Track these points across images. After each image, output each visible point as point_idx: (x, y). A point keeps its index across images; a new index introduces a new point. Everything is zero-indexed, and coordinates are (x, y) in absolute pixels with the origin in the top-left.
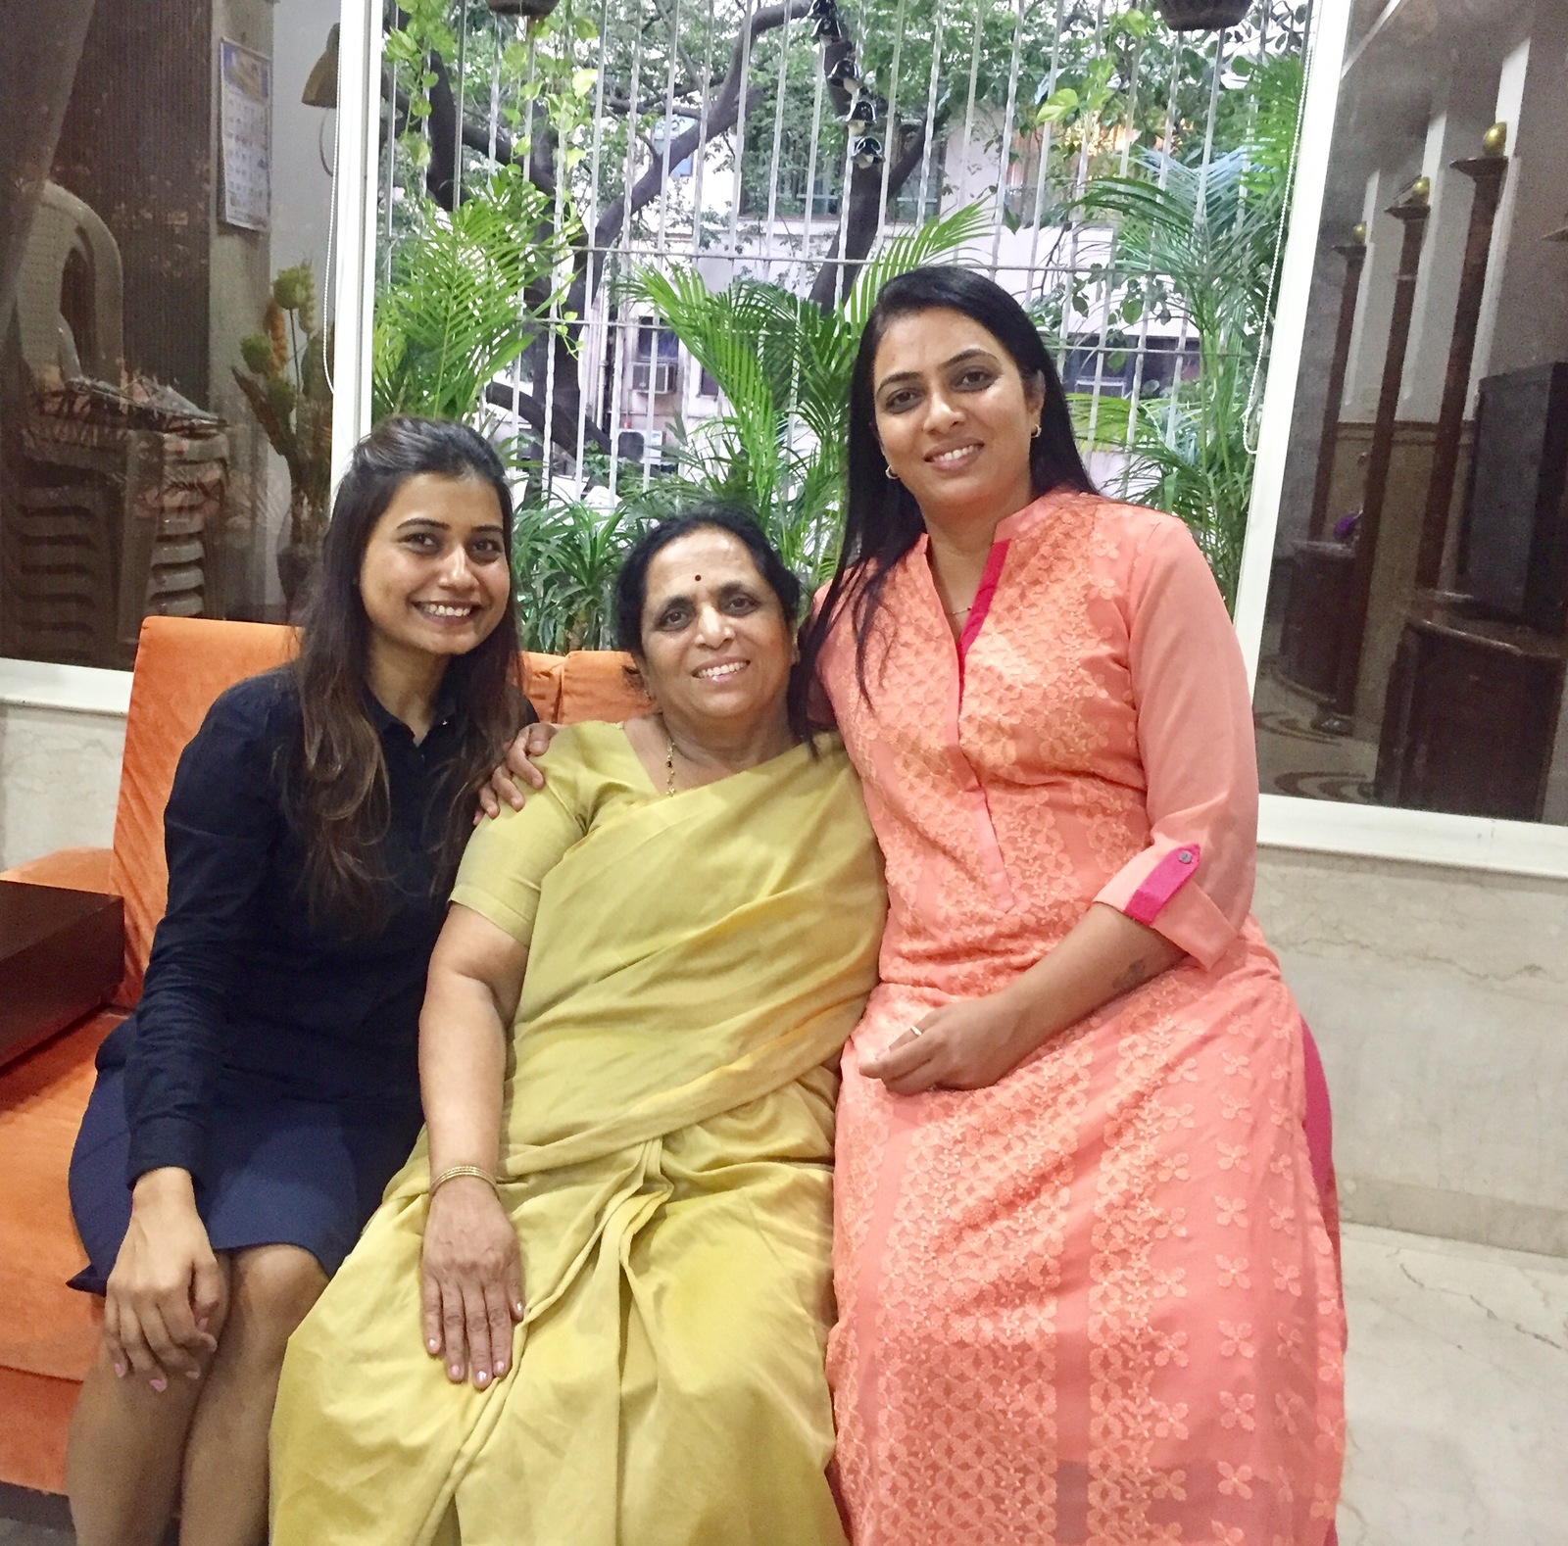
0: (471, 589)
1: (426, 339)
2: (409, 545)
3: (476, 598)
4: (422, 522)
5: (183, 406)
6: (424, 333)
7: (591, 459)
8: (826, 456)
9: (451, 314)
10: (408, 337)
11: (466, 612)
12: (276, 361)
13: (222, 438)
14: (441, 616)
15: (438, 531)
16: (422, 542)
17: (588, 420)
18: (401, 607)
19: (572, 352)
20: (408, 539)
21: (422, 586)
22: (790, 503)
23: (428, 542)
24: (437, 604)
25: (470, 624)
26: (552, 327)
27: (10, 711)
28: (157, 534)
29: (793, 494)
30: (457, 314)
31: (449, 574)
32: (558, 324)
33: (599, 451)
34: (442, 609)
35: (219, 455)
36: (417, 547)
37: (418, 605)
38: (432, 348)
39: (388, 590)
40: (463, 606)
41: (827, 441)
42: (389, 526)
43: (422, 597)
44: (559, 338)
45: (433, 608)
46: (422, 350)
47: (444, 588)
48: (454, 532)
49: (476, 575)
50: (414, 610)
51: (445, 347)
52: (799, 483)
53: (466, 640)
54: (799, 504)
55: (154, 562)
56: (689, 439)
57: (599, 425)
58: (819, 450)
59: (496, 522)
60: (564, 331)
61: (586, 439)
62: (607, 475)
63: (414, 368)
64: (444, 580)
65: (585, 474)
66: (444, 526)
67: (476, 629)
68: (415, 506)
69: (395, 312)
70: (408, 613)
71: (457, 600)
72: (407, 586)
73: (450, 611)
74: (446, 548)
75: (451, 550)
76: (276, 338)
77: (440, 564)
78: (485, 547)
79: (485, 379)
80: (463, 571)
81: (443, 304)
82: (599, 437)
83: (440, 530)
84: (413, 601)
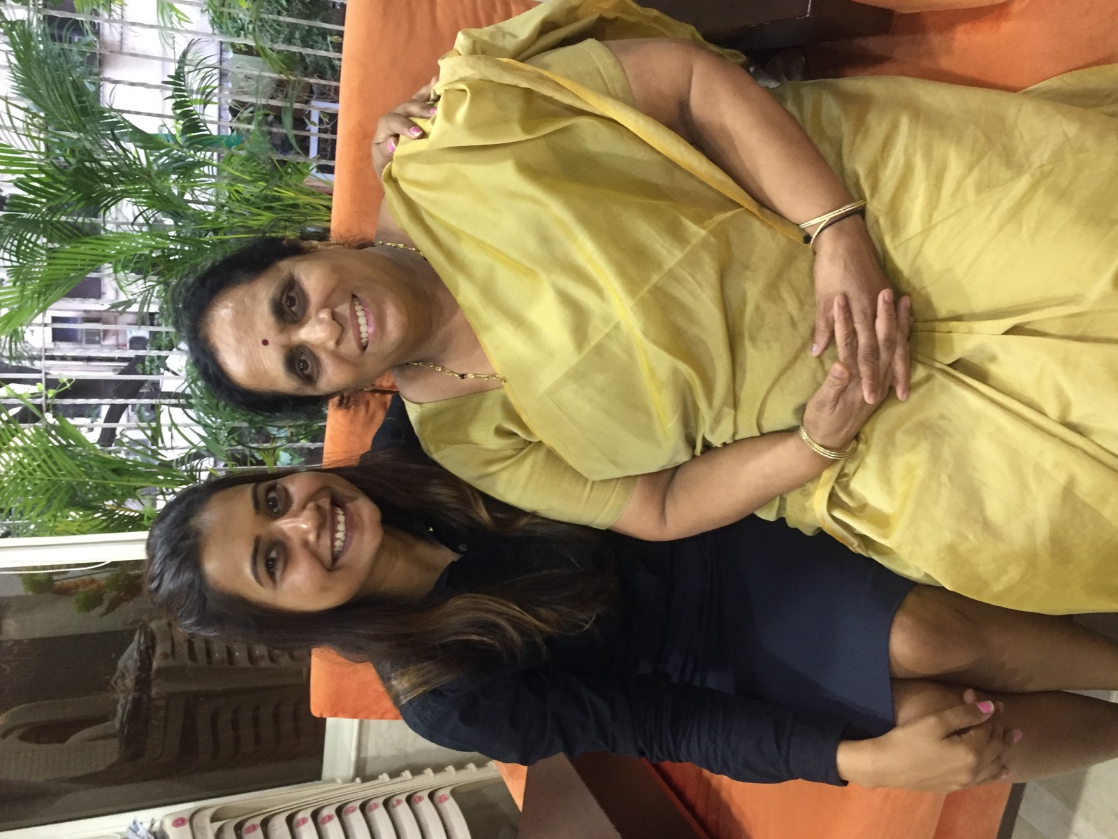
0: (318, 508)
1: (67, 493)
2: (278, 574)
3: (325, 503)
4: (254, 563)
5: (130, 657)
6: (61, 495)
7: (148, 369)
8: (137, 193)
9: (45, 477)
10: (65, 506)
11: (340, 512)
12: (95, 585)
13: (153, 625)
14: (346, 535)
15: (262, 548)
16: (274, 560)
17: (123, 372)
18: (338, 574)
19: (68, 385)
20: (272, 575)
21: (314, 555)
22: (176, 223)
23: (273, 554)
24: (333, 539)
25: (349, 505)
26: (49, 401)
27: (362, 755)
28: (227, 664)
29: (169, 222)
30: (43, 471)
31: (306, 532)
32: (47, 398)
33: (143, 364)
34: (340, 535)
35: (166, 628)
36: (280, 565)
37: (335, 558)
38: (73, 488)
39: (324, 589)
40: (334, 515)
41: (125, 193)
42: (260, 593)
43: (326, 555)
44: (59, 396)
45: (338, 544)
46: (75, 495)
47: (318, 537)
48: (262, 531)
49: (304, 507)
50: (339, 562)
51: (72, 479)
52: (159, 216)
53: (366, 510)
54: (176, 215)
55: (248, 663)
56: (131, 298)
57: (126, 364)
58: (134, 200)
59: (248, 489)
60: (51, 393)
61: (136, 373)
62: (159, 357)
63: (90, 501)
64: (312, 537)
65: (159, 373)
66: (257, 541)
67: (353, 499)
68: (238, 572)
69: (46, 517)
70: (341, 568)
71: (328, 524)
72: (318, 572)
73: (341, 527)
74: (279, 537)
75: (281, 532)
76: (77, 586)
77: (296, 543)
78: (274, 500)
79: (95, 449)
80: (300, 519)
81: (37, 482)
82: (133, 365)
83: (261, 544)
84: (332, 565)
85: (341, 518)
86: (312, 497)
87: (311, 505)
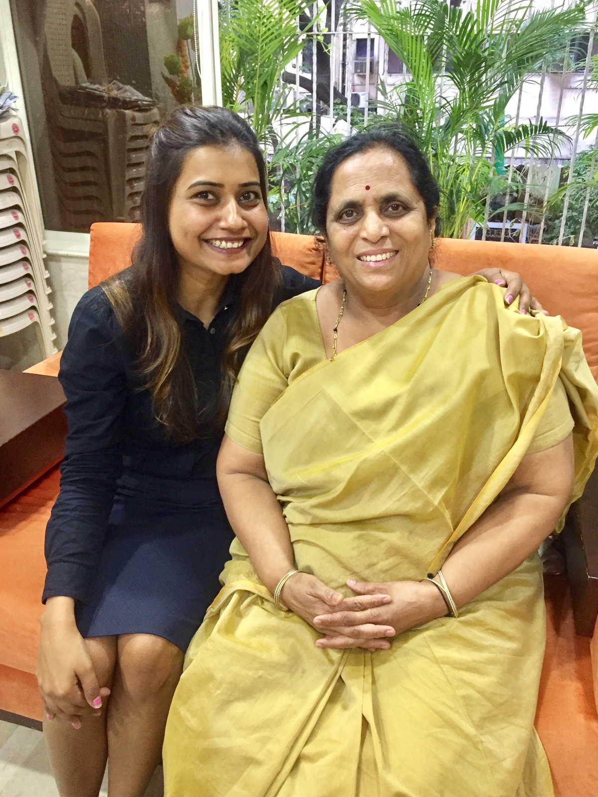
0: (243, 229)
1: (250, 49)
2: (196, 200)
3: (247, 234)
4: (205, 183)
5: (133, 94)
6: (249, 46)
7: (337, 107)
8: (464, 100)
9: (261, 33)
10: (240, 48)
11: (241, 244)
12: (183, 69)
13: (155, 110)
14: (223, 249)
15: (216, 189)
16: (206, 197)
17: (335, 89)
18: (196, 243)
19: (326, 51)
20: (196, 195)
21: (209, 227)
22: (441, 127)
23: (210, 197)
24: (221, 240)
25: (245, 251)
26: (315, 37)
27: (62, 259)
28: (127, 163)
29: (442, 122)
30: (265, 33)
31: (226, 220)
32: (317, 35)
33: (341, 104)
34: (224, 244)
35: (153, 120)
36: (202, 201)
37: (207, 241)
38: (253, 53)
39: (186, 234)
40: (238, 240)
41: (462, 91)
42: (182, 188)
43: (210, 235)
44: (319, 44)
45: (218, 243)
46: (248, 55)
47: (223, 229)
48: (227, 189)
49: (244, 218)
50: (205, 244)
51: (259, 53)
52: (447, 115)
53: (241, 263)
54: (447, 127)
55: (127, 178)
56: (389, 95)
57: (340, 91)
58: (458, 97)
59: (256, 179)
60: (321, 38)
61: (335, 98)
62: (346, 115)
63: (244, 65)
64: (223, 224)
65: (334, 115)
66: (221, 185)
67: (249, 253)
68: (198, 172)
69: (233, 35)
70: (201, 245)
71: (232, 236)
72: (198, 229)
73: (229, 245)
74: (223, 201)
75: (226, 203)
76: (183, 56)
77: (218, 213)
78: (249, 197)
79: (281, 69)
80: (235, 216)
81: (258, 28)
82: (340, 97)
83: (218, 188)
84: (203, 239)
85: (236, 245)
86: (251, 225)
87: (245, 223)
